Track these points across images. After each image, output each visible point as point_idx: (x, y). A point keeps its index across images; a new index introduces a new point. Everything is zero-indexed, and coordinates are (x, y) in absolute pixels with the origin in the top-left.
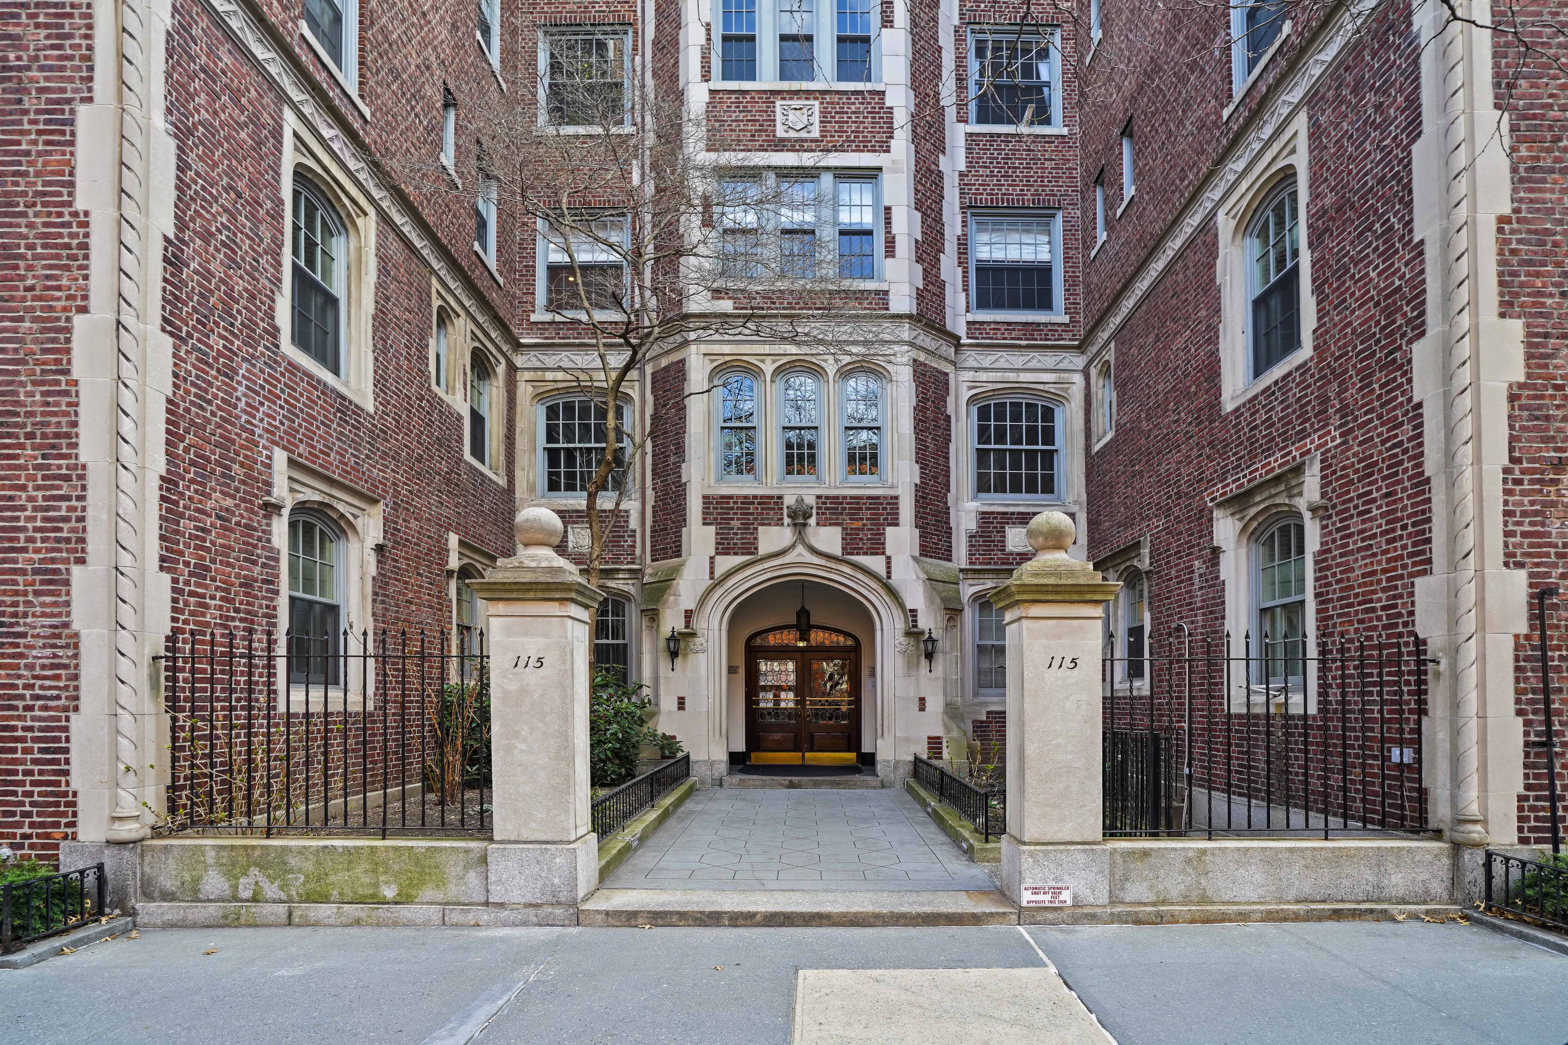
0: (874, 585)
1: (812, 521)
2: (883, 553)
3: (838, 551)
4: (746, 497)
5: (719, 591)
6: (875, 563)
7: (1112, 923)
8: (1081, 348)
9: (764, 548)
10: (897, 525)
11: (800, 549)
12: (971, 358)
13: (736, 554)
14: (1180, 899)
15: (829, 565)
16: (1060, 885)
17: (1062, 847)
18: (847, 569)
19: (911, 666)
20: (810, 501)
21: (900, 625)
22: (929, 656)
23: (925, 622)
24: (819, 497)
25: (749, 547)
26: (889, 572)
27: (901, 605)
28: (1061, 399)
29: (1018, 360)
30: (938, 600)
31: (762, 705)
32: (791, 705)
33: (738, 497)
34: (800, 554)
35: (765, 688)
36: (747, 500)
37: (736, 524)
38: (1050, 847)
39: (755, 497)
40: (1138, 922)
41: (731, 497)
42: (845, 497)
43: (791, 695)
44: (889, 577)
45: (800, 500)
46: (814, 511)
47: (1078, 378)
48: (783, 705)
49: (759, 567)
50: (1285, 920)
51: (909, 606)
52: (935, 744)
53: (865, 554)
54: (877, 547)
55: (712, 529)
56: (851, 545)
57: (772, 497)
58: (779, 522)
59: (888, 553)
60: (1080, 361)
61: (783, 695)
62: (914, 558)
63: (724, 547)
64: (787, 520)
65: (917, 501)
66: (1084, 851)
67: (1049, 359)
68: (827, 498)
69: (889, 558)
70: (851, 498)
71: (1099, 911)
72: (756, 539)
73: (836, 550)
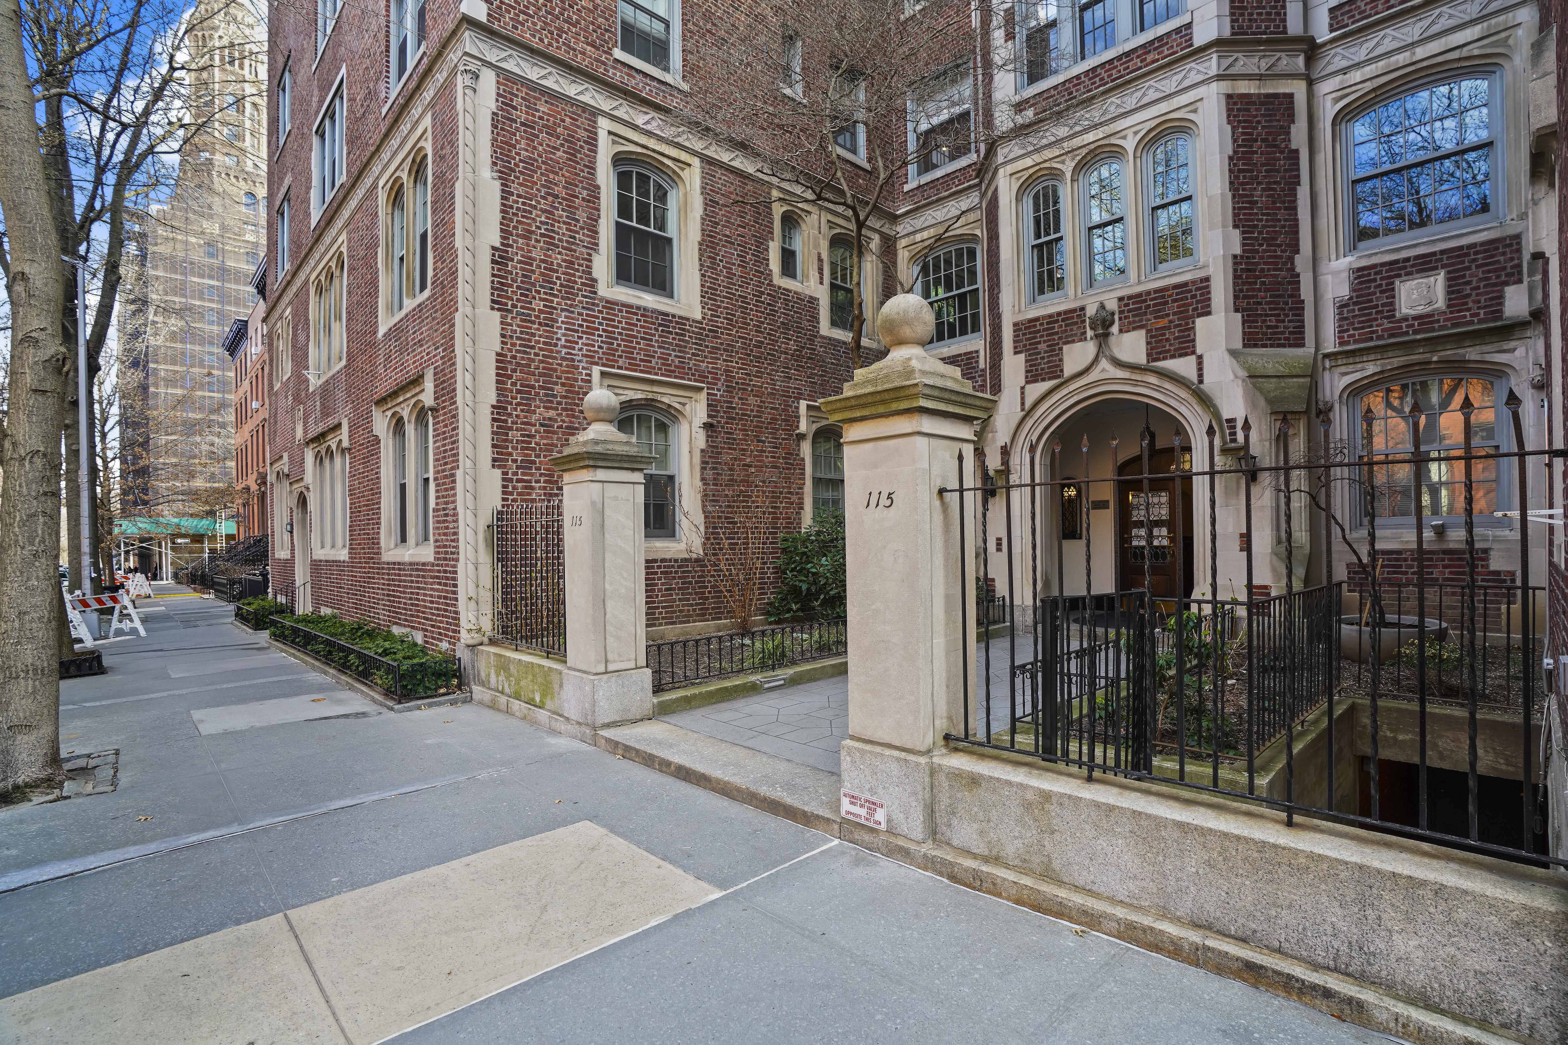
0: (1183, 394)
1: (1115, 329)
2: (1193, 353)
4: (1050, 316)
5: (1029, 423)
6: (1184, 366)
7: (925, 869)
9: (1069, 370)
10: (1209, 313)
11: (1104, 363)
12: (1336, 58)
13: (1043, 380)
14: (1017, 862)
15: (1134, 377)
16: (874, 799)
17: (878, 749)
18: (1153, 379)
19: (1232, 492)
20: (1112, 305)
21: (1218, 440)
24: (1121, 299)
25: (1056, 370)
26: (1200, 376)
27: (1217, 415)
28: (1495, 60)
29: (1413, 29)
30: (1262, 403)
31: (1135, 543)
32: (1165, 543)
33: (1044, 317)
34: (1104, 369)
35: (1140, 524)
36: (1052, 319)
37: (1042, 347)
38: (868, 747)
39: (1059, 314)
40: (953, 878)
41: (1036, 319)
42: (1148, 293)
43: (1164, 531)
44: (1201, 381)
45: (1102, 306)
46: (1116, 317)
48: (1156, 543)
49: (1065, 391)
51: (1226, 415)
53: (1173, 357)
54: (1186, 347)
55: (1022, 358)
56: (1157, 348)
57: (1073, 311)
58: (1083, 338)
59: (1199, 351)
61: (1156, 532)
62: (1233, 353)
63: (1033, 376)
64: (1090, 333)
65: (1235, 277)
66: (898, 759)
68: (1130, 297)
69: (1200, 358)
70: (1156, 291)
71: (912, 847)
72: (1061, 360)
73: (1141, 358)
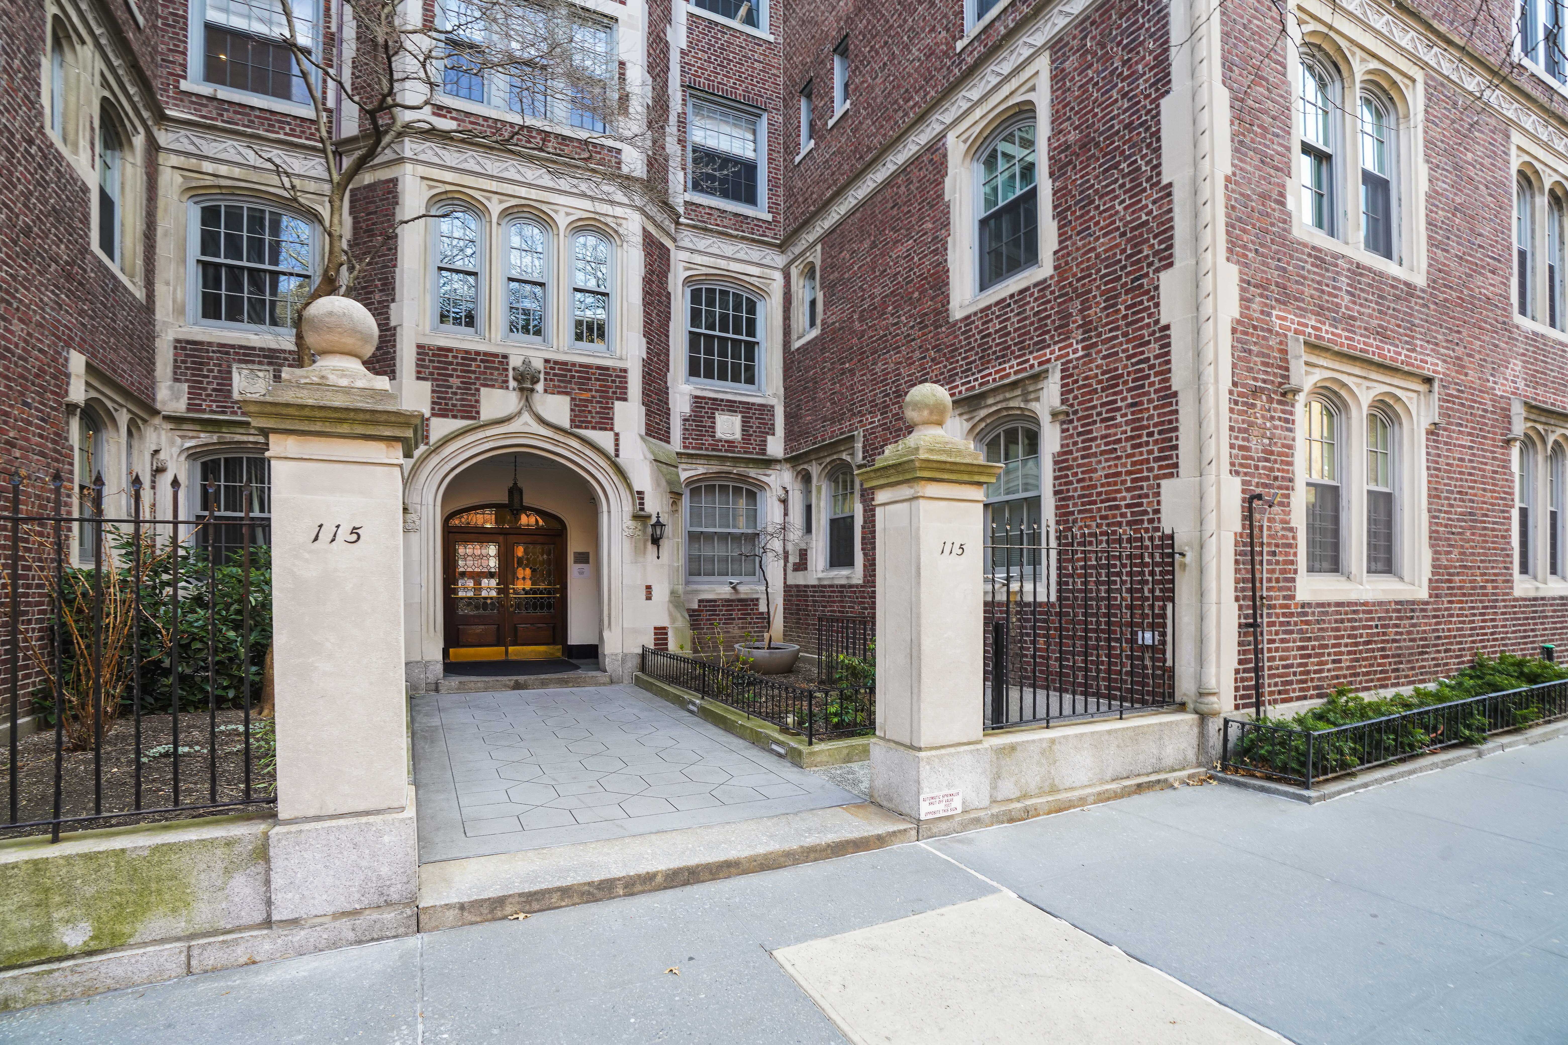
0: (602, 462)
1: (540, 387)
2: (612, 429)
3: (566, 423)
4: (467, 352)
5: (435, 460)
6: (603, 439)
7: (992, 825)
8: (782, 247)
9: (486, 413)
10: (625, 400)
11: (526, 417)
12: (687, 238)
13: (455, 417)
15: (557, 437)
16: (951, 792)
17: (952, 750)
18: (575, 443)
19: (639, 551)
20: (538, 364)
21: (628, 508)
22: (656, 541)
23: (654, 505)
24: (547, 361)
25: (470, 411)
26: (617, 450)
27: (629, 486)
28: (763, 293)
29: (728, 248)
30: (664, 483)
31: (461, 594)
32: (494, 594)
33: (458, 351)
34: (526, 423)
35: (463, 574)
36: (469, 356)
37: (455, 381)
38: (943, 751)
39: (478, 353)
40: (1011, 820)
41: (450, 350)
42: (574, 365)
43: (493, 582)
44: (617, 456)
45: (526, 363)
46: (542, 376)
47: (778, 276)
48: (484, 594)
49: (480, 435)
50: (1108, 799)
51: (636, 488)
52: (661, 633)
53: (594, 428)
54: (605, 423)
55: (427, 386)
56: (580, 417)
57: (496, 355)
58: (504, 385)
59: (616, 429)
60: (780, 260)
61: (485, 582)
62: (641, 437)
63: (441, 408)
64: (512, 384)
65: (644, 377)
66: (971, 752)
67: (755, 253)
68: (556, 363)
69: (617, 435)
70: (581, 366)
71: (982, 814)
72: (477, 401)
73: (565, 421)
